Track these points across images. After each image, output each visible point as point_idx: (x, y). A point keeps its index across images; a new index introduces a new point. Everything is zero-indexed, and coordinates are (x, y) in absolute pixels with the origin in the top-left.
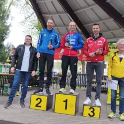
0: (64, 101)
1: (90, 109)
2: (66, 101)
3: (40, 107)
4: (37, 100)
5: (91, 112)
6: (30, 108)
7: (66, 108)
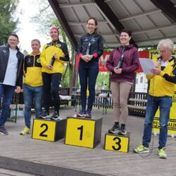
0: (79, 129)
1: (114, 139)
2: (81, 128)
3: (46, 136)
4: (42, 126)
6: (32, 138)
7: (81, 139)
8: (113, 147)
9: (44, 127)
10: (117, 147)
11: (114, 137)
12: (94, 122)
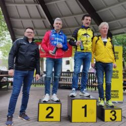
0: (83, 108)
2: (85, 107)
4: (47, 109)
5: (113, 115)
6: (38, 121)
8: (111, 119)
11: (111, 110)
12: (95, 101)
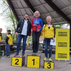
0: (33, 60)
1: (48, 64)
3: (18, 64)
4: (16, 60)
7: (34, 64)
8: (48, 67)
9: (17, 60)
10: (49, 67)
12: (39, 57)
